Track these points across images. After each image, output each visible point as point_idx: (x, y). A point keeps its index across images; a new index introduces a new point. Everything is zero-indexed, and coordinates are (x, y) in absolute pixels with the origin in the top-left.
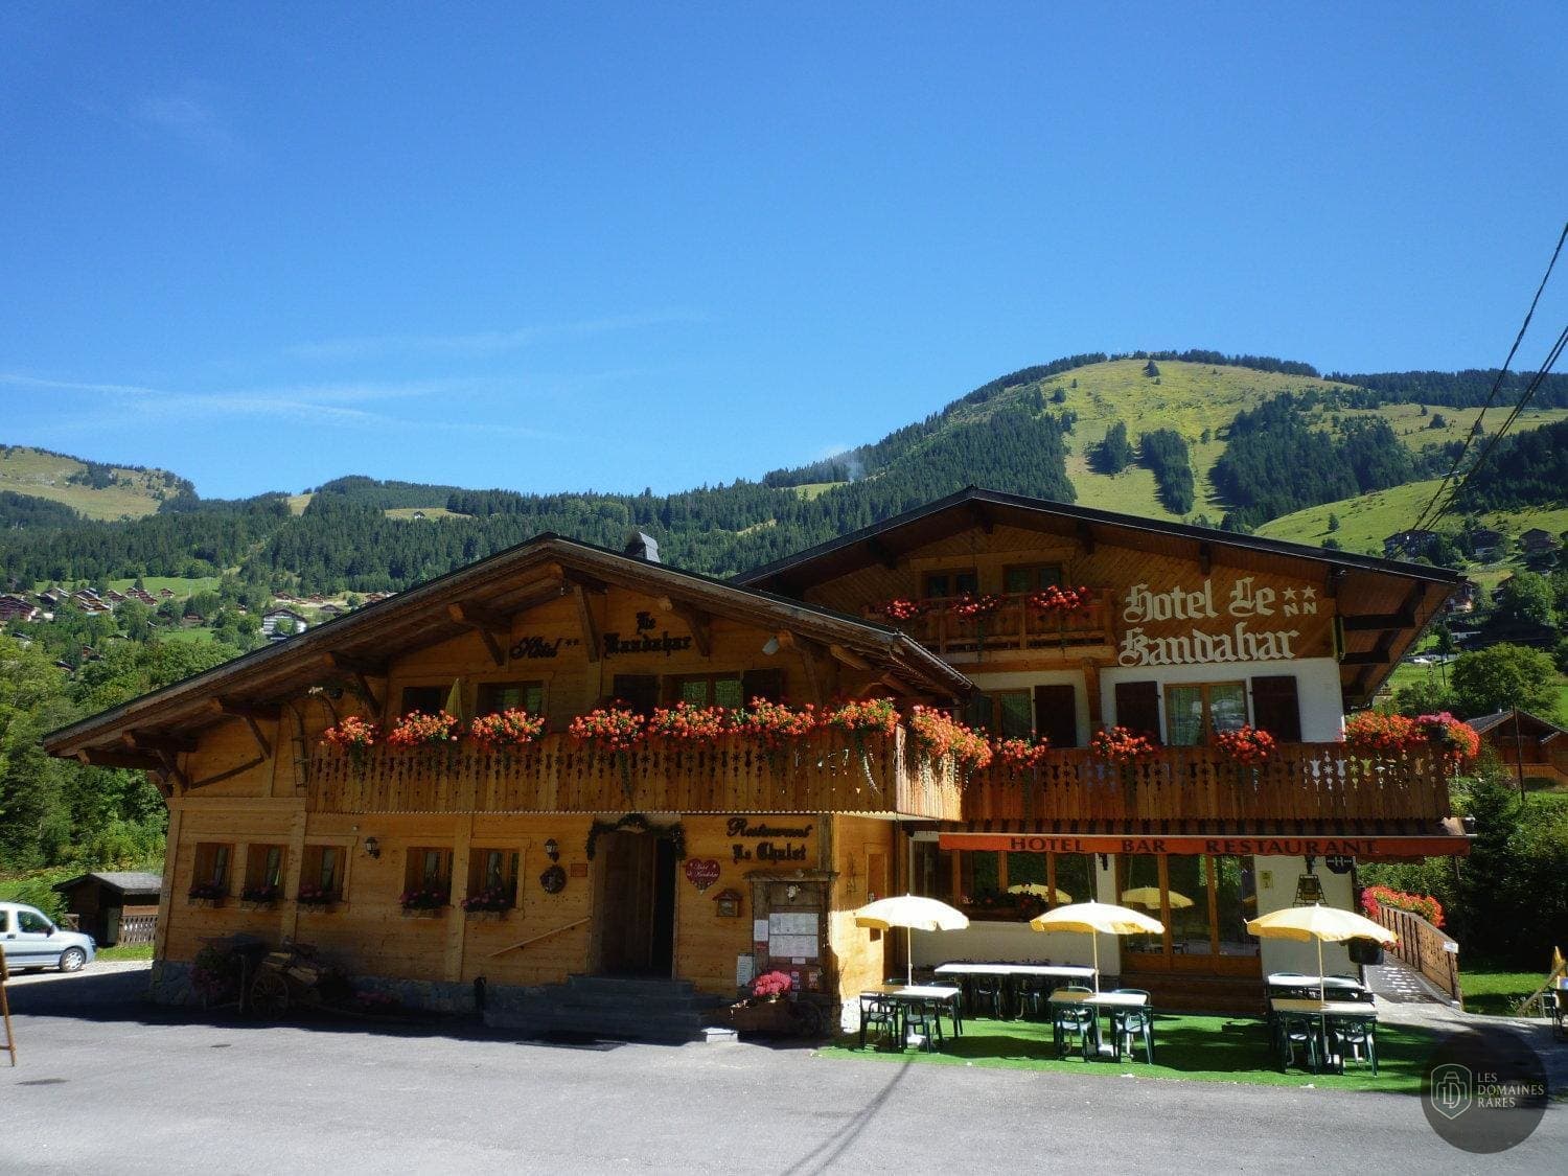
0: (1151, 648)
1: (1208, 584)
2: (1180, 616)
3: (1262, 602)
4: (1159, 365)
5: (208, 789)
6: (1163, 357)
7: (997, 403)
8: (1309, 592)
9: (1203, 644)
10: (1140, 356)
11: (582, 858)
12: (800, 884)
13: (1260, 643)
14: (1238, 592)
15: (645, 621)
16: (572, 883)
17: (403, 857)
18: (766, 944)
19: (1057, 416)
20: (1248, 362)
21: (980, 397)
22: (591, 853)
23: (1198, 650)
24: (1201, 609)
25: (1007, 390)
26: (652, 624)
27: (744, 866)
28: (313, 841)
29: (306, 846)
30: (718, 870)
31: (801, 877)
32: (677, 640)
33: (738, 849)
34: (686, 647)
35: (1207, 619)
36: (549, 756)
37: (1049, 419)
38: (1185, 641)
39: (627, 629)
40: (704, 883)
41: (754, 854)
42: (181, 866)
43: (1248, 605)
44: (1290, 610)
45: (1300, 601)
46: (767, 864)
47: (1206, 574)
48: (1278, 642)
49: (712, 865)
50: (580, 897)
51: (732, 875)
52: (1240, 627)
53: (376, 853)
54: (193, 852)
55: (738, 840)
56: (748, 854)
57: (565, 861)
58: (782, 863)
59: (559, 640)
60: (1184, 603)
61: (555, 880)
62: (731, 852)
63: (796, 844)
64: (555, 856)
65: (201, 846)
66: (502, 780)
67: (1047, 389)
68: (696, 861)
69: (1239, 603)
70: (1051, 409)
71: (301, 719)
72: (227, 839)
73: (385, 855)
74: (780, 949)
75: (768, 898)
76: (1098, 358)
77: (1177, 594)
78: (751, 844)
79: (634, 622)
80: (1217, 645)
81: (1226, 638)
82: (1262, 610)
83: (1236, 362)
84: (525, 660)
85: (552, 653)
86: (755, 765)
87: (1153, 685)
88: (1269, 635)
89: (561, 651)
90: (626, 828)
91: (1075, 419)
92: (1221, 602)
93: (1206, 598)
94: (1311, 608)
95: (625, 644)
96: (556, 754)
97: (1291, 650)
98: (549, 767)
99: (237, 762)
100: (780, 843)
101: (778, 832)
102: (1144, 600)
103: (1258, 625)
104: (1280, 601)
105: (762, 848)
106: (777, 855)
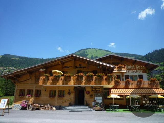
0: (128, 71)
1: (134, 65)
2: (131, 68)
3: (139, 67)
4: (96, 50)
5: (22, 83)
6: (97, 49)
7: (81, 52)
8: (144, 66)
9: (133, 71)
10: (95, 49)
11: (73, 91)
12: (100, 94)
13: (139, 71)
14: (137, 66)
15: (80, 65)
16: (71, 94)
17: (49, 91)
18: (96, 100)
19: (86, 54)
20: (105, 50)
21: (79, 51)
22: (74, 91)
23: (137, 72)
24: (133, 68)
25: (82, 51)
26: (81, 65)
27: (93, 92)
28: (36, 89)
29: (36, 90)
30: (90, 92)
31: (100, 93)
32: (84, 67)
33: (92, 90)
34: (85, 68)
35: (134, 69)
36: (72, 79)
37: (85, 54)
38: (132, 71)
39: (78, 65)
40: (88, 94)
41: (94, 91)
42: (17, 92)
43: (138, 67)
44: (142, 68)
45: (143, 67)
46: (96, 92)
47: (133, 64)
48: (141, 71)
49: (89, 92)
50: (72, 96)
51: (92, 93)
52: (137, 70)
53: (45, 90)
54: (19, 90)
55: (92, 89)
56: (93, 91)
57: (71, 91)
58: (97, 92)
59: (70, 67)
60: (131, 67)
61: (69, 93)
62: (91, 90)
63: (99, 89)
64: (69, 91)
65: (20, 90)
66: (66, 81)
67: (86, 51)
68: (87, 91)
69: (137, 67)
70: (86, 53)
71: (35, 74)
72: (25, 89)
73: (46, 91)
74: (98, 101)
75: (96, 95)
76: (91, 49)
77: (131, 66)
78: (94, 90)
79: (79, 65)
80: (135, 71)
81: (136, 71)
82: (139, 68)
83: (104, 50)
84: (65, 69)
85: (69, 68)
86: (98, 80)
87: (128, 75)
88: (140, 71)
89: (70, 68)
90: (78, 88)
91: (88, 54)
92: (135, 67)
93: (133, 67)
94: (144, 68)
95: (78, 67)
96: (73, 78)
97: (142, 72)
98: (72, 80)
99: (26, 79)
100: (97, 89)
101: (97, 88)
102: (127, 67)
103: (139, 69)
104: (141, 67)
105: (95, 90)
106: (97, 91)
